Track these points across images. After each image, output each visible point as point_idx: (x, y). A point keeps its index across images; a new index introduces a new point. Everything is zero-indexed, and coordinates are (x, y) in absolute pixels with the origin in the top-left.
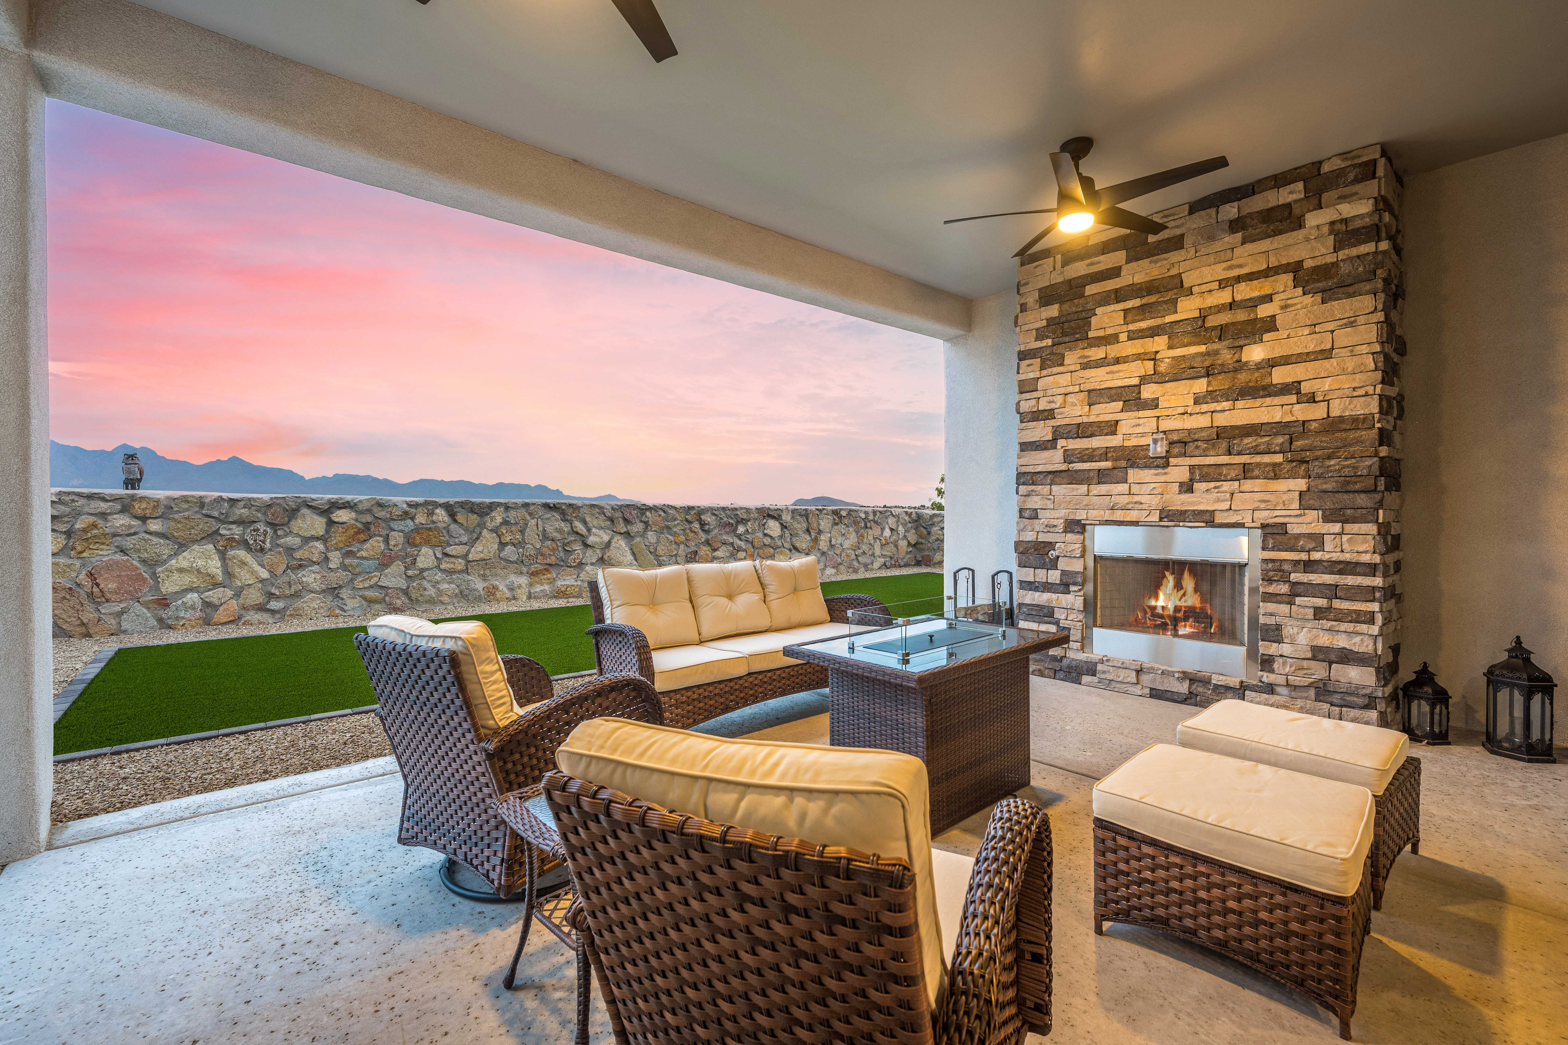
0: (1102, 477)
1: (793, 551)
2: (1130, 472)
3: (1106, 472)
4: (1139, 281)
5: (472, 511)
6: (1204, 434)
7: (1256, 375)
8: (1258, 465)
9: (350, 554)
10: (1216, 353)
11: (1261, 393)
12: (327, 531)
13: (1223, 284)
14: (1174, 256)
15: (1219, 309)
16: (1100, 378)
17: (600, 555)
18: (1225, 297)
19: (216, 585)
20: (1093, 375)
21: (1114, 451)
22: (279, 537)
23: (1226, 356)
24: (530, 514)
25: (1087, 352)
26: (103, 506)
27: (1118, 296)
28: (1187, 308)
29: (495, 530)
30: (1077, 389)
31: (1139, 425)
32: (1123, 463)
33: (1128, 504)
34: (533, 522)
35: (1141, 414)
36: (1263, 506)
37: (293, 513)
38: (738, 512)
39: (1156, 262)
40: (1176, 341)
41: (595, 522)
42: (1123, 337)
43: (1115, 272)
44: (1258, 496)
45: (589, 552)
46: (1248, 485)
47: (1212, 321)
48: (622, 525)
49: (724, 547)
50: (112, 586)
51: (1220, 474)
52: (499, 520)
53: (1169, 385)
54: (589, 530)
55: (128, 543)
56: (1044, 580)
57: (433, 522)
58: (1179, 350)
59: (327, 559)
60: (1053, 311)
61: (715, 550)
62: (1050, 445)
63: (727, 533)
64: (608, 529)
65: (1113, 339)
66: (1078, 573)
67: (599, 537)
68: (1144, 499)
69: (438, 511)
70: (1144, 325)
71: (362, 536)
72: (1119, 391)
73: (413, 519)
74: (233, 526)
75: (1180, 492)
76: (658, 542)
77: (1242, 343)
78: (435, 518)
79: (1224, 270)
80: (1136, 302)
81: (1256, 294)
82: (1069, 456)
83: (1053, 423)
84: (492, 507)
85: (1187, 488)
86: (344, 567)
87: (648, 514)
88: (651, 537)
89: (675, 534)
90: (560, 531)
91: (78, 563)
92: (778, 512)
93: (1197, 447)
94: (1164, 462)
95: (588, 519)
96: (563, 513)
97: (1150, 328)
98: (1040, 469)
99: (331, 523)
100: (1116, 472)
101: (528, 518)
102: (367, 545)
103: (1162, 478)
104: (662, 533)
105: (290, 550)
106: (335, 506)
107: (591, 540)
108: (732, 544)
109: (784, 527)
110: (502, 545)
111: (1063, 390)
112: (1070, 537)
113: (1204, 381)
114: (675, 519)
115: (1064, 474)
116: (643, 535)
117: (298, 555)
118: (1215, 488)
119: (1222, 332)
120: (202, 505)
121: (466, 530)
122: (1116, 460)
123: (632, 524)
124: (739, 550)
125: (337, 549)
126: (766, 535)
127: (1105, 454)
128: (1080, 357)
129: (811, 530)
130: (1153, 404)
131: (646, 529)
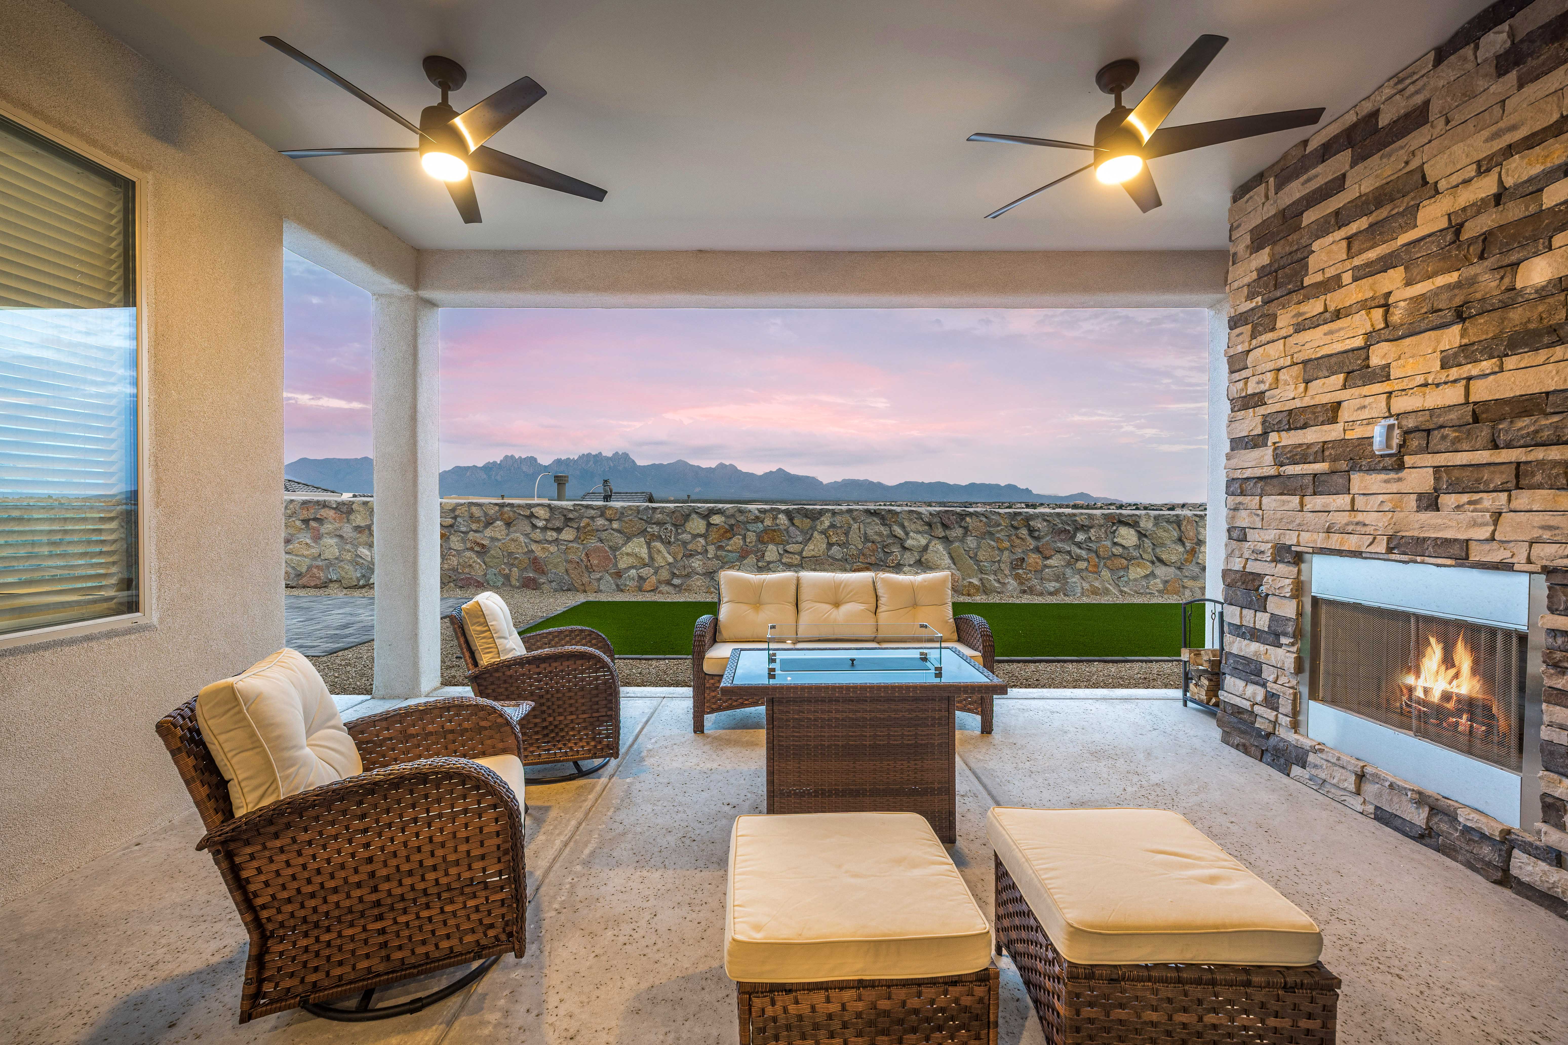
0: (1318, 485)
1: (1158, 564)
2: (1356, 477)
3: (1323, 478)
4: (1368, 190)
5: (806, 516)
6: (1453, 416)
7: (1541, 308)
8: (1541, 463)
9: (720, 548)
10: (1472, 281)
11: (1546, 340)
12: (707, 531)
13: (1485, 165)
14: (1416, 139)
15: (1479, 207)
16: (1316, 342)
17: (918, 558)
18: (1487, 186)
19: (645, 565)
20: (1308, 338)
21: (1333, 448)
22: (679, 534)
23: (1491, 284)
24: (854, 519)
25: (1304, 308)
26: (593, 512)
27: (1339, 219)
28: (1432, 216)
29: (824, 532)
30: (1288, 361)
31: (1364, 407)
32: (1343, 465)
33: (1347, 524)
34: (856, 526)
35: (1366, 390)
36: (1546, 535)
37: (687, 517)
38: (1078, 518)
39: (1390, 155)
40: (1415, 271)
41: (913, 527)
42: (1347, 278)
43: (1338, 184)
44: (1538, 519)
45: (907, 554)
46: (1522, 499)
47: (1469, 230)
48: (940, 530)
49: (1058, 556)
50: (596, 562)
51: (1478, 481)
52: (827, 523)
53: (1408, 341)
54: (907, 534)
55: (604, 535)
56: (1252, 625)
57: (777, 525)
58: (1420, 285)
59: (706, 551)
60: (1263, 258)
61: (1047, 558)
62: (1260, 441)
63: (1062, 541)
64: (926, 533)
65: (1333, 283)
66: (1289, 619)
67: (917, 540)
68: (1369, 518)
69: (780, 516)
70: (1372, 255)
71: (728, 535)
72: (1341, 358)
73: (762, 522)
74: (654, 526)
75: (1419, 509)
76: (979, 547)
77: (1514, 258)
78: (778, 521)
79: (1486, 141)
80: (1362, 223)
81: (1537, 169)
82: (1282, 457)
83: (1262, 410)
84: (821, 513)
85: (1429, 502)
86: (717, 557)
87: (968, 519)
88: (971, 542)
89: (998, 540)
90: (880, 534)
91: (581, 547)
92: (1134, 518)
93: (1444, 438)
94: (1394, 463)
95: (906, 524)
96: (883, 518)
97: (1381, 259)
98: (1248, 473)
99: (709, 525)
100: (1335, 477)
101: (852, 522)
102: (732, 542)
103: (1394, 487)
104: (983, 538)
105: (685, 543)
106: (712, 512)
107: (909, 543)
108: (1069, 553)
109: (1142, 535)
110: (830, 545)
111: (1271, 365)
112: (1282, 568)
113: (1456, 329)
114: (999, 525)
115: (1275, 481)
116: (962, 540)
117: (689, 547)
118: (1470, 503)
119: (1486, 244)
120: (638, 512)
121: (802, 531)
122: (1334, 460)
123: (951, 529)
124: (1079, 558)
125: (712, 544)
126: (1115, 544)
127: (1322, 451)
128: (1294, 316)
129: (1185, 540)
130: (1384, 374)
131: (965, 534)
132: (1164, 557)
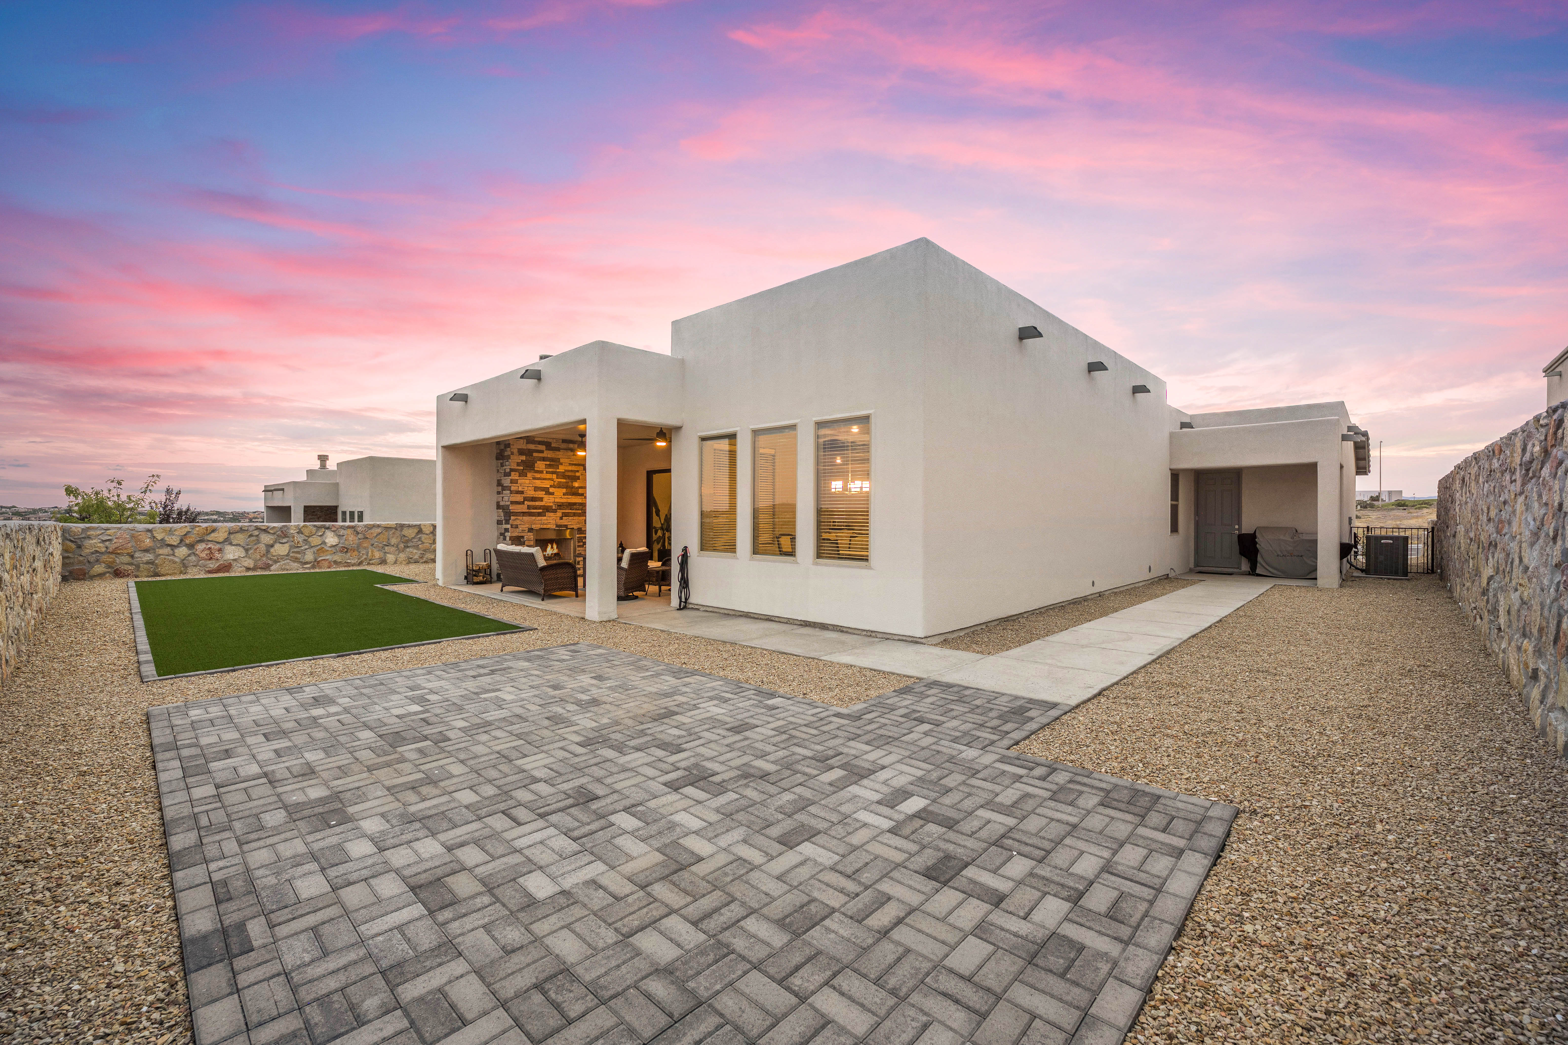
0: (539, 514)
13: (570, 464)
14: (558, 453)
15: (569, 471)
16: (538, 483)
18: (570, 468)
23: (570, 484)
27: (544, 459)
28: (561, 469)
32: (546, 511)
33: (547, 523)
40: (559, 477)
42: (545, 472)
43: (542, 452)
47: (567, 474)
58: (559, 480)
60: (524, 458)
62: (523, 503)
65: (541, 472)
68: (551, 521)
72: (544, 488)
82: (529, 507)
83: (523, 495)
85: (561, 518)
94: (555, 511)
97: (552, 472)
98: (519, 511)
100: (543, 513)
112: (529, 534)
113: (565, 489)
115: (527, 513)
119: (569, 477)
122: (543, 509)
127: (540, 507)
130: (552, 494)
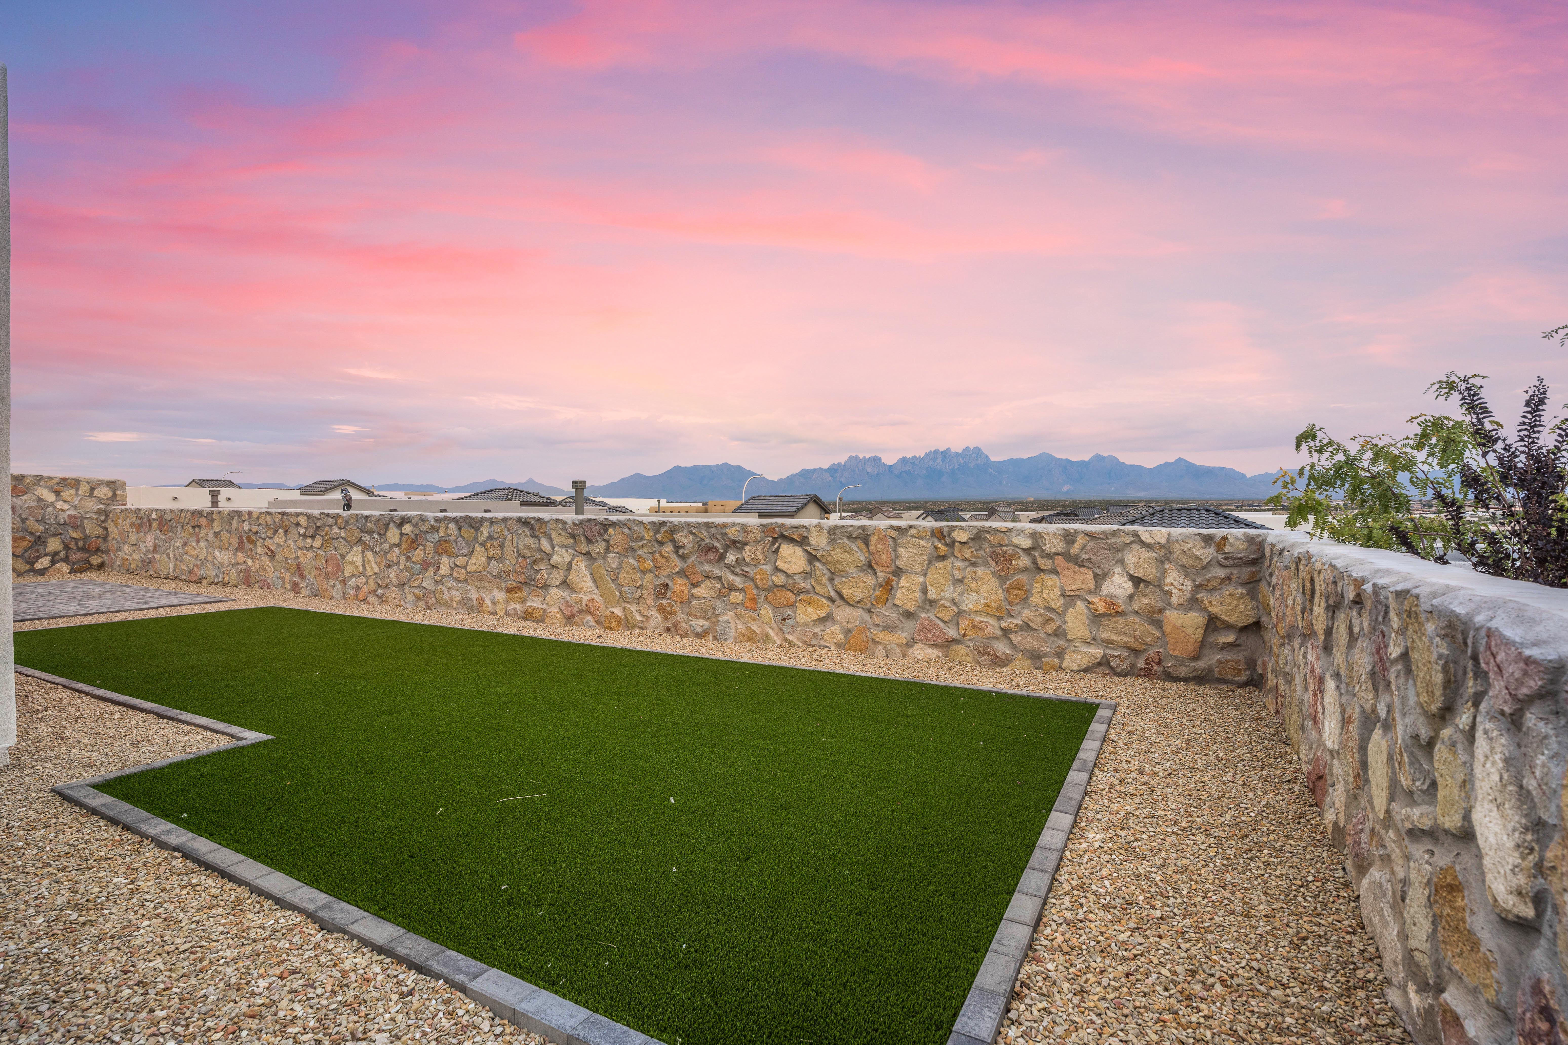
1: (839, 602)
5: (470, 525)
9: (409, 559)
12: (400, 539)
17: (563, 577)
19: (360, 574)
22: (382, 543)
24: (508, 529)
26: (331, 520)
29: (483, 545)
34: (510, 537)
37: (387, 526)
38: (728, 531)
41: (559, 539)
45: (555, 573)
48: (584, 544)
49: (707, 583)
52: (485, 534)
54: (553, 548)
55: (337, 543)
57: (449, 536)
59: (399, 562)
61: (695, 585)
63: (710, 562)
64: (571, 547)
67: (562, 556)
69: (451, 525)
71: (414, 545)
73: (438, 531)
74: (367, 535)
76: (620, 567)
78: (449, 532)
84: (482, 521)
86: (407, 568)
87: (610, 530)
88: (613, 560)
89: (639, 559)
90: (528, 547)
91: (324, 554)
92: (801, 531)
95: (553, 536)
96: (532, 529)
99: (402, 534)
101: (506, 533)
102: (416, 553)
104: (626, 556)
105: (386, 553)
106: (404, 521)
107: (555, 559)
108: (719, 578)
109: (812, 558)
110: (490, 558)
114: (642, 539)
116: (604, 557)
117: (389, 557)
121: (467, 543)
123: (593, 543)
124: (732, 588)
126: (777, 570)
129: (876, 567)
131: (607, 550)
132: (845, 592)
